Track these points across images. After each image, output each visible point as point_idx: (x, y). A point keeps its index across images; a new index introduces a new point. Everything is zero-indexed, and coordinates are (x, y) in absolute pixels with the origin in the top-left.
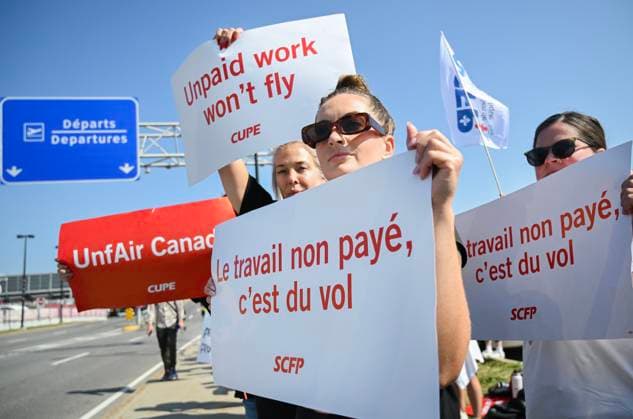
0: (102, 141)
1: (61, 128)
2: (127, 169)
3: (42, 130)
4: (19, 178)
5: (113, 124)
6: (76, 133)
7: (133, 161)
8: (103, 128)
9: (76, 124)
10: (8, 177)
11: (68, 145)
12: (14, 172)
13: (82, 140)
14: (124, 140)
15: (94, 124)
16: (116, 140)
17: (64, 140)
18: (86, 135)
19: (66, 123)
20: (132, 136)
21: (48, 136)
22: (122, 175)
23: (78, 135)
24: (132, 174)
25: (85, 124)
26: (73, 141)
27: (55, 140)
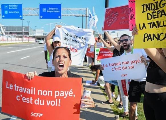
0: (55, 12)
1: (49, 9)
2: (59, 17)
3: (46, 10)
4: (42, 18)
5: (57, 9)
6: (51, 10)
7: (60, 15)
8: (56, 9)
10: (40, 18)
11: (50, 12)
12: (41, 17)
13: (52, 12)
14: (59, 12)
15: (54, 9)
16: (58, 12)
17: (49, 12)
18: (53, 11)
19: (50, 8)
20: (60, 11)
21: (47, 11)
23: (51, 11)
24: (60, 18)
25: (52, 9)
26: (51, 12)
27: (48, 11)
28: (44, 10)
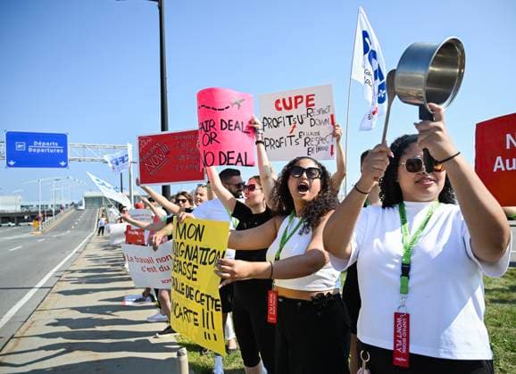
0: (52, 151)
1: (33, 145)
2: (63, 164)
3: (24, 145)
4: (14, 166)
5: (57, 144)
6: (39, 147)
7: (66, 160)
8: (52, 145)
9: (40, 143)
10: (9, 166)
11: (36, 153)
12: (12, 163)
13: (43, 151)
14: (62, 151)
15: (48, 144)
16: (58, 151)
17: (35, 150)
18: (44, 148)
19: (35, 143)
20: (65, 149)
21: (27, 148)
22: (60, 166)
23: (41, 148)
24: (66, 166)
25: (44, 144)
26: (38, 151)
27: (30, 150)
28: (20, 146)
